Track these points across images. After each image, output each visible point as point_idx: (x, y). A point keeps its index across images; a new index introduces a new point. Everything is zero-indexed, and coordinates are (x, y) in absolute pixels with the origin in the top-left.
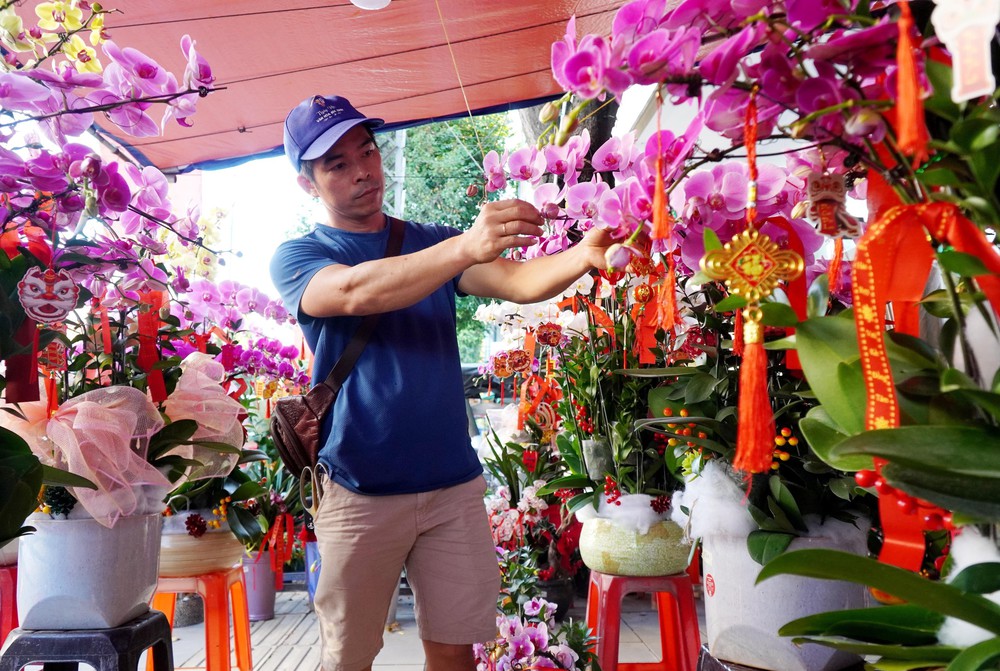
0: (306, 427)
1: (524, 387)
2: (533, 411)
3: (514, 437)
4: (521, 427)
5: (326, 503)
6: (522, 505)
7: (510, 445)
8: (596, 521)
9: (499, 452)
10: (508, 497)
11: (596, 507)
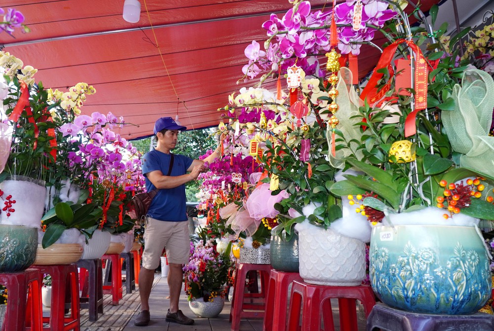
0: (146, 201)
1: (209, 212)
2: (211, 219)
3: (206, 227)
4: (207, 224)
5: (149, 225)
6: (206, 245)
7: (204, 229)
8: (220, 242)
9: (201, 231)
10: (203, 243)
11: (220, 239)
